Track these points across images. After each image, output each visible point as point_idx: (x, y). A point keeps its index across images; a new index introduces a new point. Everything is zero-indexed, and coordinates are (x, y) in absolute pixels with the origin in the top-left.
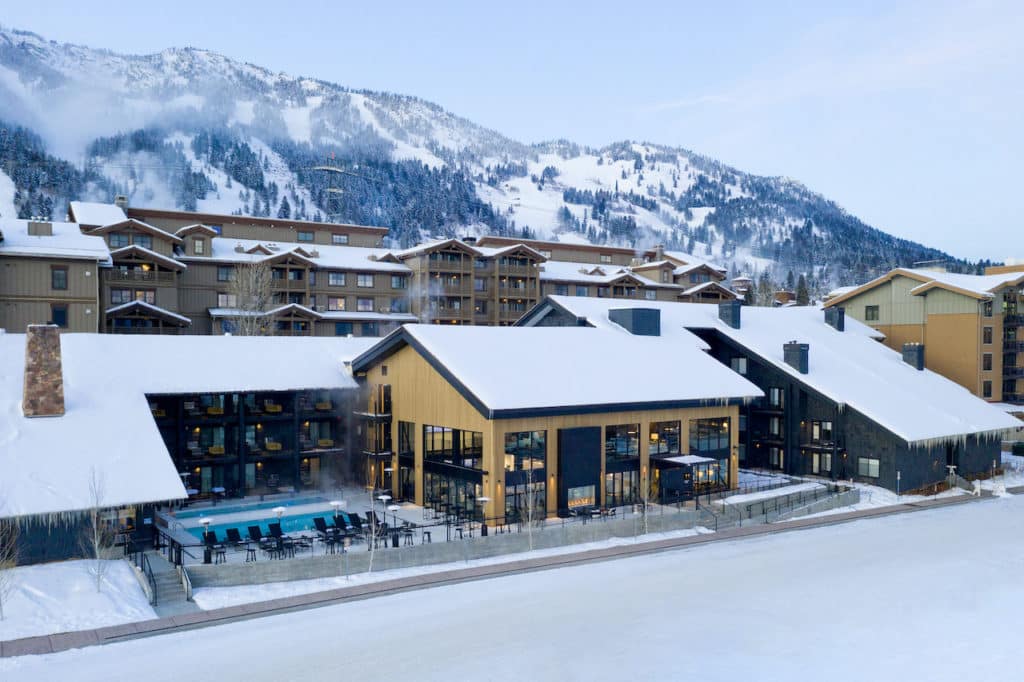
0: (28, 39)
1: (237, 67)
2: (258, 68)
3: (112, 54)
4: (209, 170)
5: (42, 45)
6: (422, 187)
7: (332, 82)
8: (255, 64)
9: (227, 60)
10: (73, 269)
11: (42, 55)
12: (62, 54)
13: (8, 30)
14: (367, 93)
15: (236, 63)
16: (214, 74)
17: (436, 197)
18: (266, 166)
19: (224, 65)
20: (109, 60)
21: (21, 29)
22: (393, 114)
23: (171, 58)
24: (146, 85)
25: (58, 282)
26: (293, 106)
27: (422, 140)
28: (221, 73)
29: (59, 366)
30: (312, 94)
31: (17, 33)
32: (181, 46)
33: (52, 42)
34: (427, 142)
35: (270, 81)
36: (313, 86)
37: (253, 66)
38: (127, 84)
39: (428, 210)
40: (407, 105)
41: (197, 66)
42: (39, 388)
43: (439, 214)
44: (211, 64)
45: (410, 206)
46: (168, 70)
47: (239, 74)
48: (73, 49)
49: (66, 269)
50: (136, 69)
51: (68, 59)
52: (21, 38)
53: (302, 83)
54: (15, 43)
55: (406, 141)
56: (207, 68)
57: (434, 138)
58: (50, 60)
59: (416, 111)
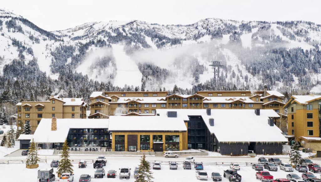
0: (155, 26)
1: (225, 22)
2: (233, 21)
3: (181, 26)
4: (206, 63)
5: (159, 27)
6: (297, 59)
7: (263, 21)
8: (232, 20)
9: (221, 20)
10: (75, 108)
11: (159, 30)
12: (165, 29)
13: (149, 25)
14: (278, 23)
15: (225, 21)
16: (216, 26)
17: (303, 63)
18: (228, 59)
19: (220, 22)
20: (180, 28)
21: (153, 23)
22: (290, 30)
23: (200, 24)
24: (192, 34)
25: (73, 110)
26: (245, 33)
27: (302, 39)
28: (219, 25)
29: (56, 123)
30: (253, 27)
31: (152, 24)
32: (204, 19)
33: (162, 25)
34: (305, 39)
35: (237, 25)
36: (254, 24)
37: (231, 20)
38: (186, 35)
39: (299, 69)
40: (296, 24)
41: (210, 24)
42: (53, 126)
43: (304, 70)
44: (215, 23)
45: (291, 68)
46: (200, 28)
47: (226, 25)
48: (169, 27)
49: (74, 107)
50: (189, 30)
51: (167, 30)
52: (153, 26)
53: (251, 23)
54: (151, 28)
55: (295, 40)
56: (213, 25)
57: (309, 37)
58: (162, 31)
59: (300, 27)
